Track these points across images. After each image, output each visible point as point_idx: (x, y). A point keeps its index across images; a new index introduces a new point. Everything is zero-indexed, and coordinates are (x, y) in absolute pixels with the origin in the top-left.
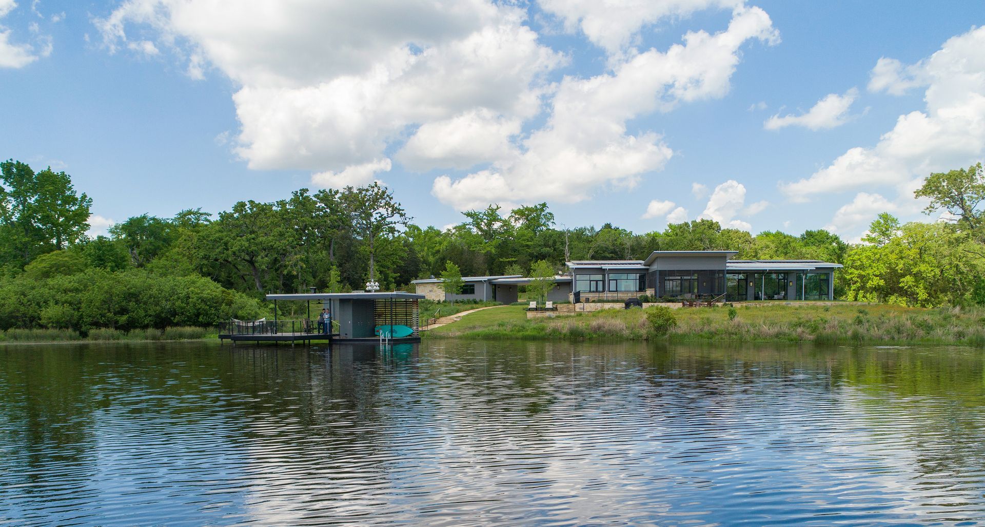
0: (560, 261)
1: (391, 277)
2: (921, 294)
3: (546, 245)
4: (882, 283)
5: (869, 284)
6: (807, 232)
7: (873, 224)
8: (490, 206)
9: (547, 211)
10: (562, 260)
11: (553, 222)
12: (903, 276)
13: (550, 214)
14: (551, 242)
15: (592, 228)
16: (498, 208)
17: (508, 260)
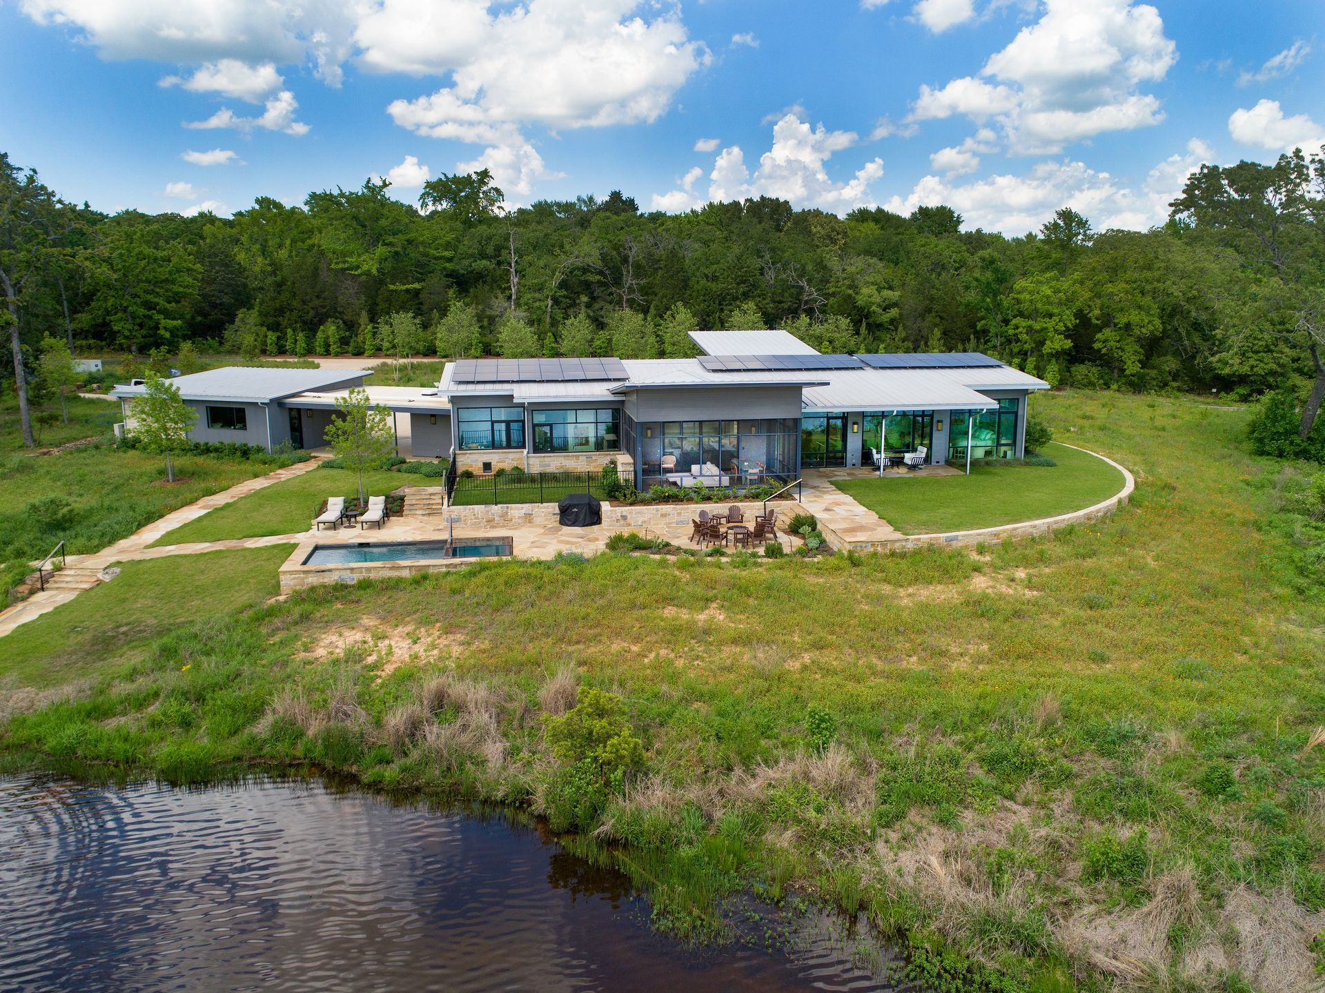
0: (503, 290)
1: (165, 328)
2: (1129, 363)
3: (483, 256)
4: (1068, 344)
5: (1048, 347)
6: (921, 208)
7: (1046, 227)
8: (368, 182)
9: (492, 184)
10: (505, 289)
11: (499, 207)
12: (1099, 329)
13: (497, 190)
14: (490, 250)
15: (591, 199)
16: (385, 185)
17: (404, 288)
